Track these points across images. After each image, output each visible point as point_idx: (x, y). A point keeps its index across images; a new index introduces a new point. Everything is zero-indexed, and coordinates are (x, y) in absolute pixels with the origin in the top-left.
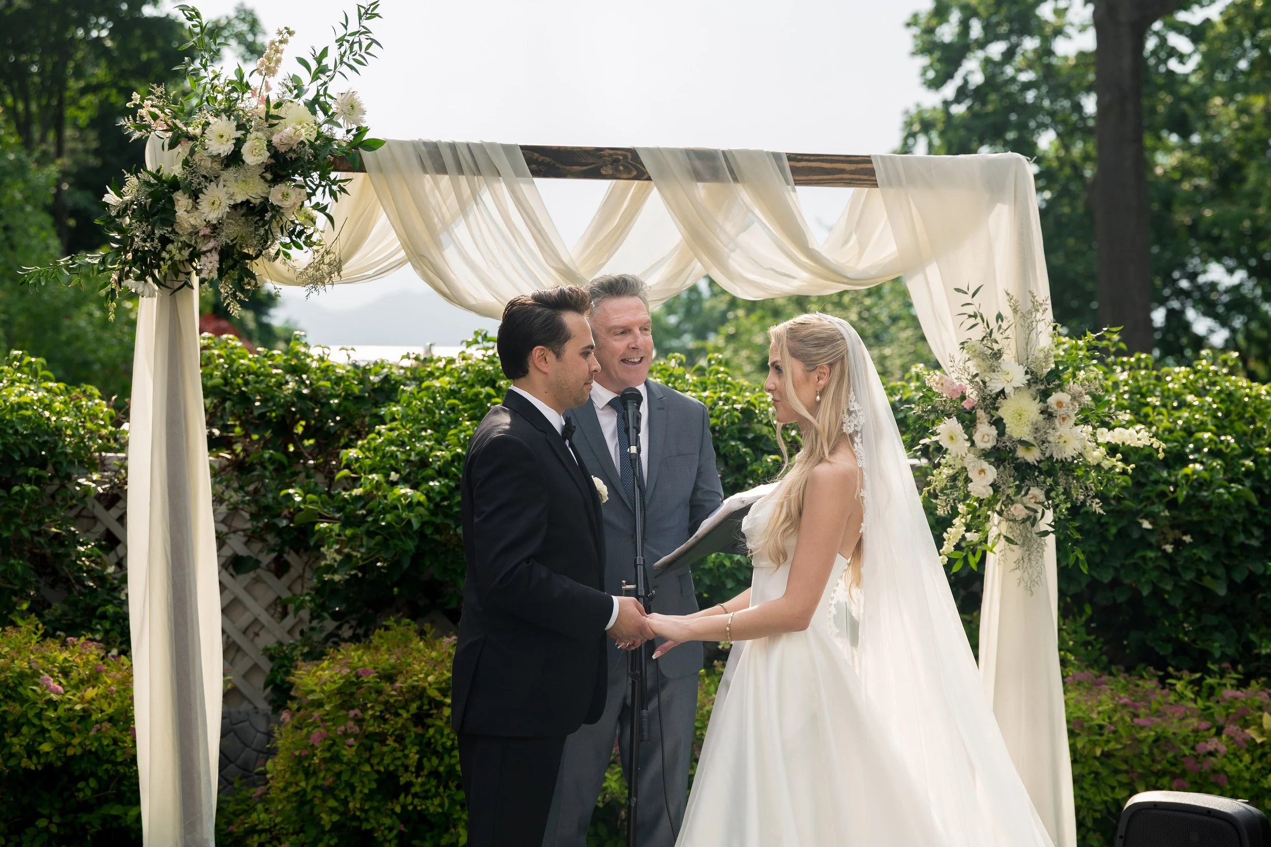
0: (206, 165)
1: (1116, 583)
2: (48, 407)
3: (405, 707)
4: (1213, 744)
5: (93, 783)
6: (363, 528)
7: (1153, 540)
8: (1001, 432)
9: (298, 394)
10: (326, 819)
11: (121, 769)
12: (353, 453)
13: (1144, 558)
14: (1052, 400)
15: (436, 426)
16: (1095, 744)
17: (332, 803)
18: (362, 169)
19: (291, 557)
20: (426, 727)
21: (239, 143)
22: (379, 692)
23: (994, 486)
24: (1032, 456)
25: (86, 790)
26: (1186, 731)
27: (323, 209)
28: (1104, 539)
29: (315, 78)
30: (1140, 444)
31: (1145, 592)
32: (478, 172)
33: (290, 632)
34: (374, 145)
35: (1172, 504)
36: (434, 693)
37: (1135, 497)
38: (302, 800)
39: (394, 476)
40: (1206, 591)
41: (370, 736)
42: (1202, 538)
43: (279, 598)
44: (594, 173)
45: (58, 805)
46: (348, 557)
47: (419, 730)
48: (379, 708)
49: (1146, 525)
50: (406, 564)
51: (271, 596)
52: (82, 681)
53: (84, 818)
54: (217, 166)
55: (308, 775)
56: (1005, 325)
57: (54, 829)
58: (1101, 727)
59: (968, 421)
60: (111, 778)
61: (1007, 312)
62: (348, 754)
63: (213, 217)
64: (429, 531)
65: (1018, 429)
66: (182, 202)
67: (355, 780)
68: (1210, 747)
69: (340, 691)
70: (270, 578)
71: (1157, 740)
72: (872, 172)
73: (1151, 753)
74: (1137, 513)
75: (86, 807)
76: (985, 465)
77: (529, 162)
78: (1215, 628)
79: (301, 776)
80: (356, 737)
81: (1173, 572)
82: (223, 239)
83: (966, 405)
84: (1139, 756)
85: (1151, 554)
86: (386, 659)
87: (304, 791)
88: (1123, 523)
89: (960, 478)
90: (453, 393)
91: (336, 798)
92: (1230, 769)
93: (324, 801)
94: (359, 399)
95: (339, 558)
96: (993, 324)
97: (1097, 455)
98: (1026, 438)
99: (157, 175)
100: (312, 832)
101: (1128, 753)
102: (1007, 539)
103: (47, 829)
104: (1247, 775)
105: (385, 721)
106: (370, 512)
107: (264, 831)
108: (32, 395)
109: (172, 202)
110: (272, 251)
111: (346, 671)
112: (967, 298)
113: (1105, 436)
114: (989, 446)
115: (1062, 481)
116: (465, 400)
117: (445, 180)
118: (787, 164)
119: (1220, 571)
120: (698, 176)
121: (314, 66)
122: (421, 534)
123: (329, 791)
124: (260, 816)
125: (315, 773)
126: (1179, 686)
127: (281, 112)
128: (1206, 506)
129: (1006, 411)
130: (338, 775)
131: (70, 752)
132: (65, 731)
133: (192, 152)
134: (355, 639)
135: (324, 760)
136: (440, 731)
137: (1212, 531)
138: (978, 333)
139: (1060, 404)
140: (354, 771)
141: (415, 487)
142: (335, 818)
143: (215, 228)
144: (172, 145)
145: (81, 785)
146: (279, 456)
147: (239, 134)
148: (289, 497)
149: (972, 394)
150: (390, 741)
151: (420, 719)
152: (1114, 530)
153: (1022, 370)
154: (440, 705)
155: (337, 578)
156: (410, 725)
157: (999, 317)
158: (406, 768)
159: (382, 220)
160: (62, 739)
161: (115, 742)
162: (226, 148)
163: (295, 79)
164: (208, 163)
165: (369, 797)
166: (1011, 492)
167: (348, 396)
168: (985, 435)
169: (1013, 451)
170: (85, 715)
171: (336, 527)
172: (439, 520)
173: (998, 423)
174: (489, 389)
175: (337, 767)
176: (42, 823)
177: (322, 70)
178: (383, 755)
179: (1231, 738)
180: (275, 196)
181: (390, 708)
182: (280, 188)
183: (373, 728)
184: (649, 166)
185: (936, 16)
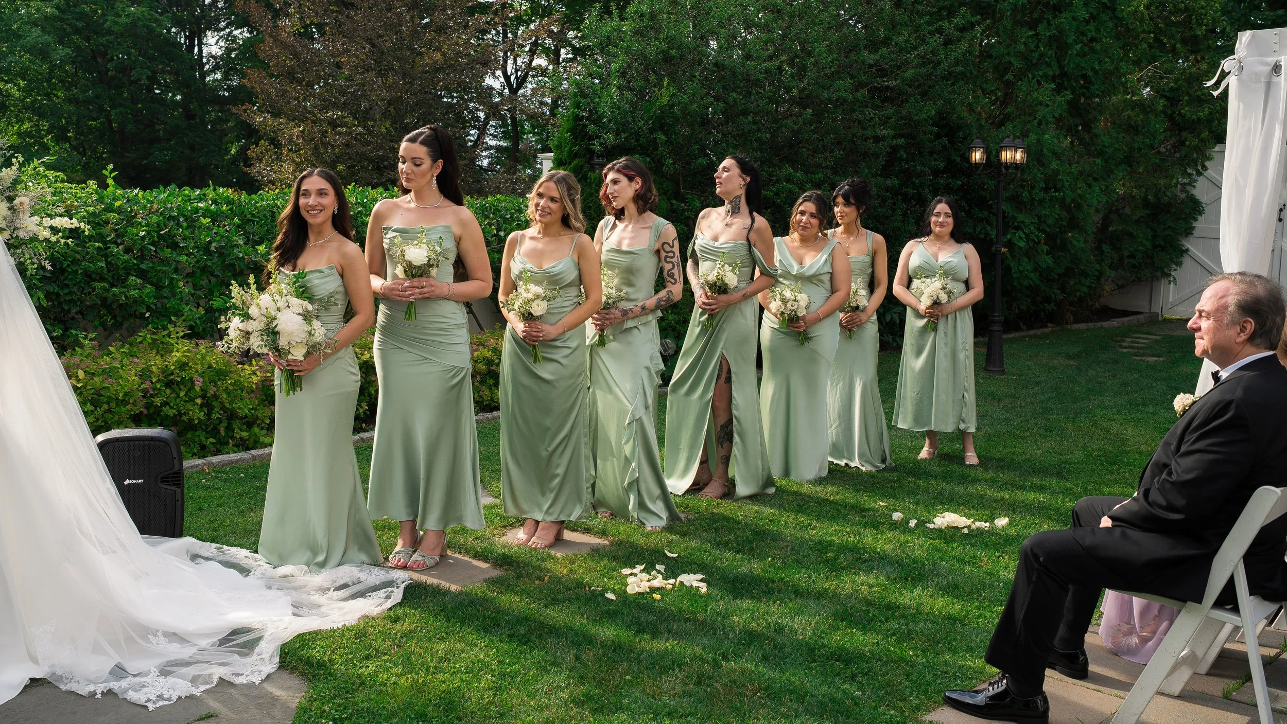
14: (17, 201)
97: (45, 234)
139: (20, 204)
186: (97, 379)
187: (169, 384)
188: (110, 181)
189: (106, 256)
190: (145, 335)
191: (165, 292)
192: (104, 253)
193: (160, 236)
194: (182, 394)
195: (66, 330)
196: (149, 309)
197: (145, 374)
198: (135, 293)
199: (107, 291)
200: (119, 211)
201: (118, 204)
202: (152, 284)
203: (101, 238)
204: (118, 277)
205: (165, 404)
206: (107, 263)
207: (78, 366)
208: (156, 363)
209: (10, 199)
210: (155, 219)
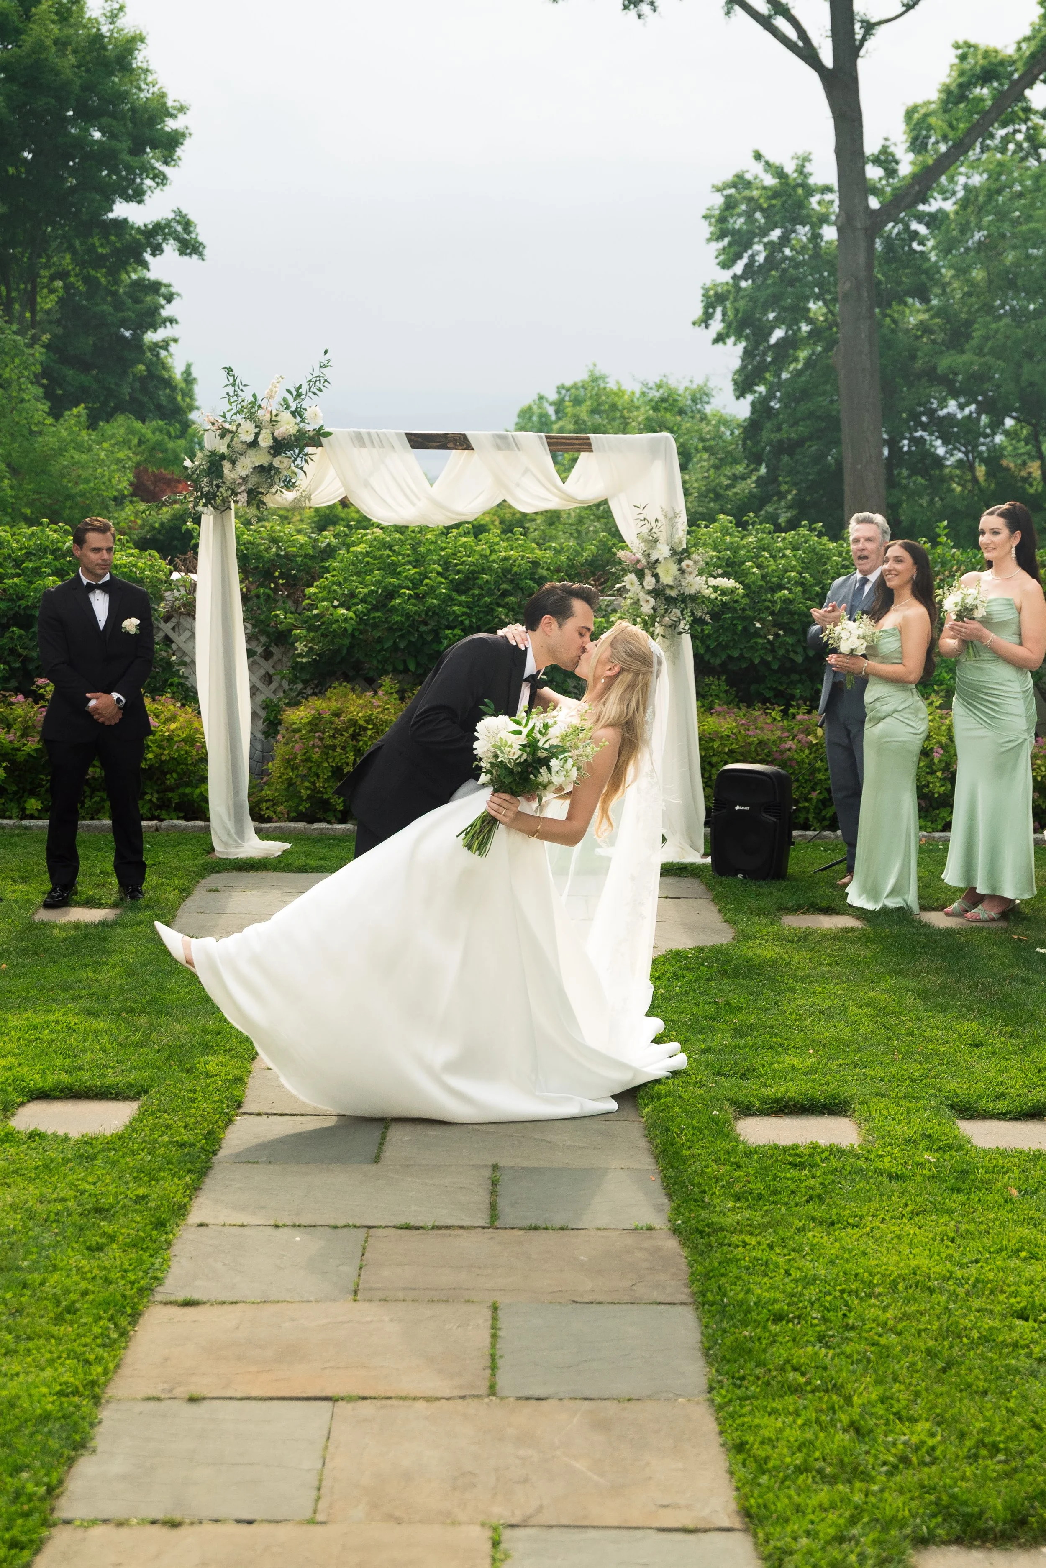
0: (239, 447)
1: (741, 657)
2: (135, 565)
3: (346, 731)
5: (175, 775)
6: (320, 632)
7: (762, 633)
8: (658, 581)
9: (278, 555)
10: (304, 793)
11: (190, 768)
12: (312, 590)
13: (756, 643)
14: (684, 564)
15: (358, 574)
16: (725, 746)
17: (307, 784)
18: (321, 446)
19: (273, 649)
20: (358, 741)
21: (257, 435)
22: (332, 723)
23: (654, 609)
24: (673, 593)
25: (171, 780)
26: (775, 738)
27: (301, 468)
28: (736, 633)
29: (295, 399)
30: (730, 586)
31: (757, 661)
32: (382, 446)
33: (274, 692)
34: (328, 434)
35: (772, 613)
36: (361, 722)
37: (753, 609)
38: (290, 783)
39: (336, 603)
40: (793, 661)
41: (327, 747)
42: (789, 631)
43: (267, 673)
44: (444, 447)
45: (156, 788)
46: (311, 649)
47: (354, 743)
48: (332, 732)
49: (758, 625)
50: (344, 652)
51: (262, 672)
52: (167, 720)
53: (170, 795)
54: (245, 447)
55: (292, 769)
56: (659, 524)
57: (155, 800)
58: (728, 736)
59: (640, 575)
60: (184, 773)
61: (661, 518)
62: (316, 755)
63: (244, 474)
64: (357, 633)
65: (667, 579)
66: (226, 466)
67: (319, 772)
68: (787, 746)
69: (310, 723)
70: (262, 662)
71: (760, 743)
72: (590, 444)
73: (756, 750)
74: (754, 618)
75: (171, 789)
76: (649, 598)
77: (410, 441)
78: (801, 681)
79: (289, 770)
80: (319, 747)
81: (773, 651)
82: (250, 485)
83: (639, 566)
84: (749, 752)
85: (760, 641)
86: (334, 705)
87: (291, 778)
88: (745, 624)
89: (637, 603)
90: (367, 554)
91: (309, 781)
92: (796, 757)
93: (302, 783)
94: (312, 557)
95: (306, 649)
96: (654, 525)
97: (708, 592)
98: (671, 583)
99: (213, 453)
100: (297, 800)
101: (743, 750)
102: (663, 636)
103: (150, 800)
104: (807, 761)
105: (335, 738)
106: (323, 623)
107: (269, 800)
108: (126, 560)
109: (222, 466)
110: (274, 490)
111: (313, 712)
112: (640, 511)
113: (712, 582)
114: (651, 588)
115: (689, 605)
116: (375, 558)
117: (364, 450)
118: (545, 440)
119: (800, 649)
120: (499, 448)
121: (295, 393)
122: (353, 635)
123: (304, 777)
124: (267, 792)
125: (297, 768)
126: (773, 714)
127: (278, 419)
128: (791, 613)
129: (660, 570)
130: (310, 768)
131: (163, 758)
132: (160, 747)
133: (232, 440)
134: (314, 694)
135: (302, 761)
136: (366, 743)
137: (795, 627)
138: (645, 530)
139: (688, 566)
140: (318, 766)
141: (348, 609)
142: (309, 792)
143: (245, 480)
144: (222, 436)
145: (168, 776)
146: (268, 591)
147: (257, 430)
148: (277, 616)
149: (644, 562)
150: (338, 749)
151: (354, 737)
152: (740, 628)
153: (668, 548)
154: (366, 729)
155: (305, 660)
156: (349, 740)
157: (657, 520)
158: (347, 764)
159: (331, 472)
160: (159, 751)
161: (187, 752)
162: (250, 438)
163: (285, 400)
164: (240, 446)
165: (327, 780)
166: (663, 612)
167: (306, 556)
168: (649, 582)
169: (664, 590)
170: (170, 739)
171: (304, 632)
172: (362, 627)
173: (656, 576)
174: (388, 552)
175: (309, 764)
176: (148, 797)
177: (299, 395)
178: (334, 757)
179: (799, 742)
180: (276, 462)
181: (338, 731)
182: (279, 458)
183: (329, 742)
184: (473, 443)
185: (730, 205)
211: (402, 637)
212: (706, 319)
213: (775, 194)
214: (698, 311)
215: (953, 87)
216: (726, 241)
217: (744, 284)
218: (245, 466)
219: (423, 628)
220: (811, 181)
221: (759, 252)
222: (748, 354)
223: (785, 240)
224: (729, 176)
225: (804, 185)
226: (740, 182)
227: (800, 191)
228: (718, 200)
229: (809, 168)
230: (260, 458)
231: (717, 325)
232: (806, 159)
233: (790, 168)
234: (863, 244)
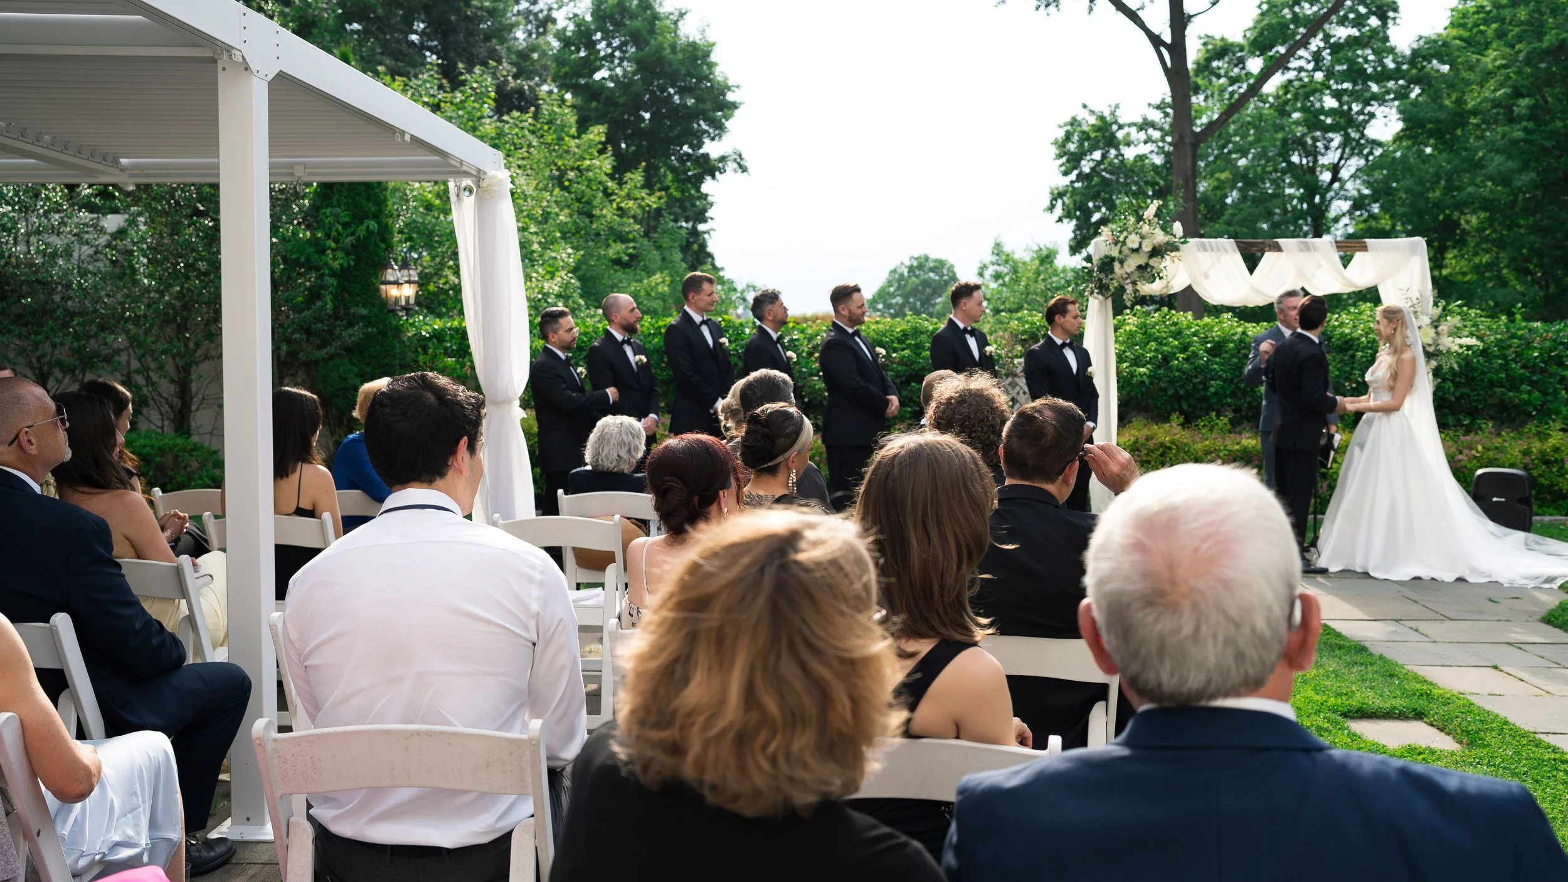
4: (1460, 457)
21: (1140, 244)
27: (1166, 266)
32: (1219, 250)
34: (1185, 243)
44: (1262, 250)
54: (1131, 252)
56: (1420, 301)
63: (1129, 271)
66: (1117, 266)
72: (1364, 246)
77: (1238, 247)
82: (1133, 279)
86: (1146, 432)
97: (1455, 348)
98: (1432, 343)
109: (1113, 266)
112: (1404, 292)
113: (1458, 341)
117: (1205, 254)
118: (1334, 245)
120: (1301, 250)
127: (1154, 232)
133: (1122, 248)
139: (1442, 330)
147: (1140, 241)
154: (1170, 449)
157: (1417, 298)
162: (1136, 246)
164: (1127, 251)
180: (1152, 262)
181: (1150, 451)
182: (1155, 259)
183: (1145, 458)
184: (1283, 247)
185: (1068, 137)
186: (1491, 453)
187: (1547, 463)
188: (1518, 317)
189: (1506, 370)
190: (1531, 427)
191: (1549, 398)
192: (1505, 367)
193: (1550, 356)
194: (1554, 470)
195: (1473, 420)
196: (1535, 409)
197: (1526, 453)
198: (1525, 396)
199: (1504, 394)
200: (1520, 338)
201: (1520, 333)
202: (1539, 391)
203: (1505, 357)
204: (1513, 383)
205: (1540, 475)
206: (1507, 375)
207: (1478, 443)
208: (1536, 446)
209: (1436, 327)
210: (1548, 344)
211: (1182, 386)
212: (1052, 208)
213: (1099, 129)
214: (1048, 203)
215: (1202, 62)
216: (1064, 159)
217: (1077, 185)
218: (1132, 264)
219: (1195, 380)
220: (1121, 121)
221: (1086, 167)
222: (1078, 228)
223: (1104, 156)
224: (1069, 119)
225: (1116, 122)
226: (1074, 122)
227: (1115, 127)
228: (1060, 134)
229: (1118, 113)
230: (1140, 260)
231: (1059, 211)
232: (1117, 106)
233: (1107, 114)
234: (1189, 153)
